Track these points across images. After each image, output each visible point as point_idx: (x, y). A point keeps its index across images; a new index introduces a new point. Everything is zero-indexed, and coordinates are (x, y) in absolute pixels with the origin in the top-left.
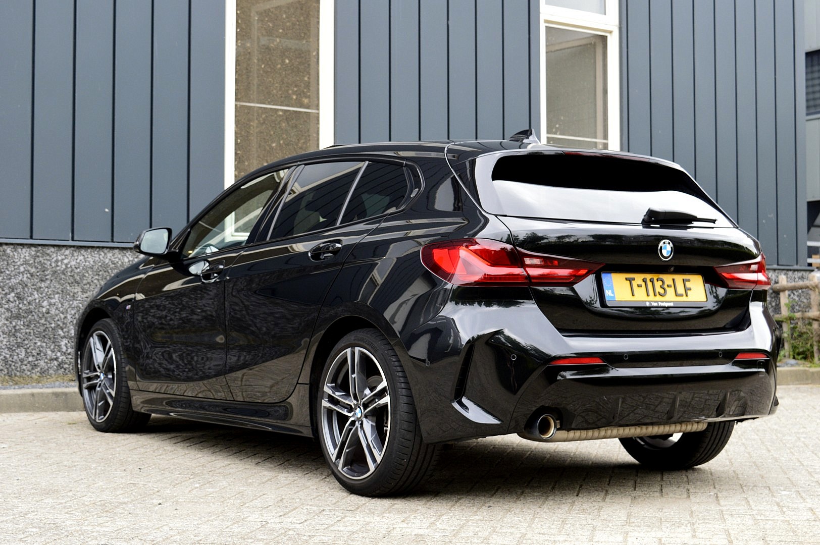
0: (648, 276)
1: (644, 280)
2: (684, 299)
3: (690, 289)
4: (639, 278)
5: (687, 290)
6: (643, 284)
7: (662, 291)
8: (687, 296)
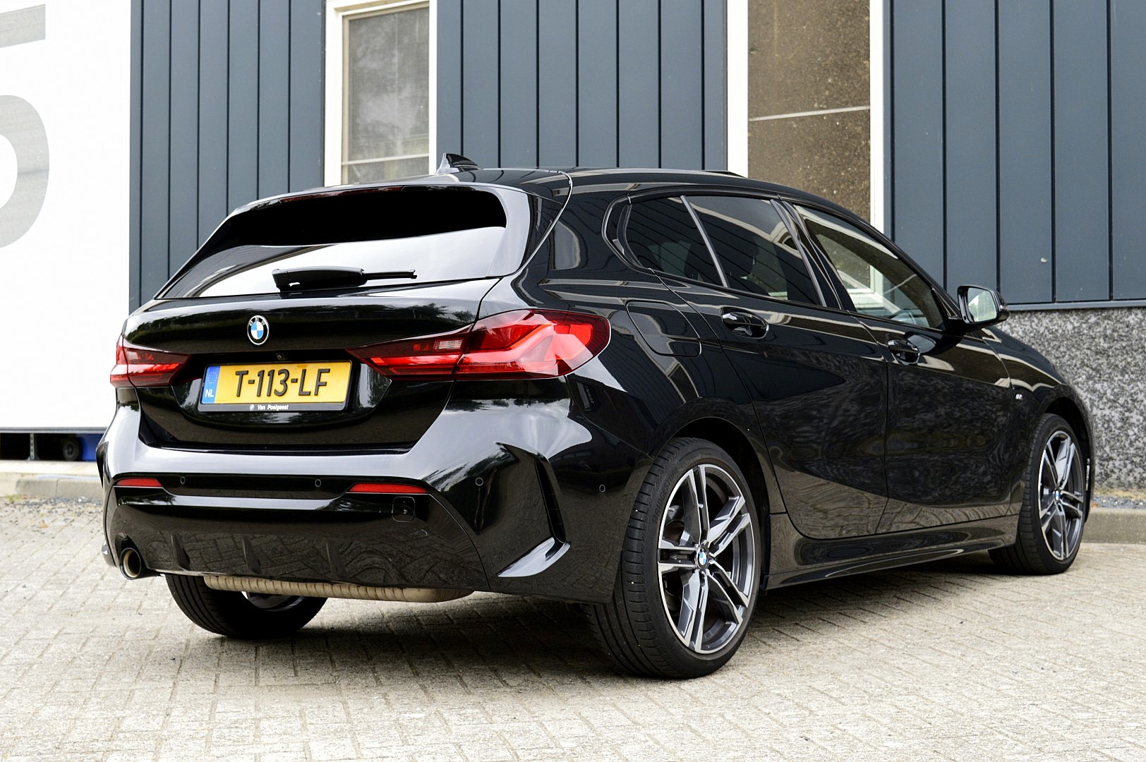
0: (267, 368)
1: (261, 374)
2: (312, 399)
3: (325, 384)
4: (253, 371)
5: (320, 384)
6: (257, 379)
7: (280, 388)
8: (316, 394)
